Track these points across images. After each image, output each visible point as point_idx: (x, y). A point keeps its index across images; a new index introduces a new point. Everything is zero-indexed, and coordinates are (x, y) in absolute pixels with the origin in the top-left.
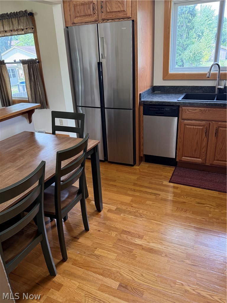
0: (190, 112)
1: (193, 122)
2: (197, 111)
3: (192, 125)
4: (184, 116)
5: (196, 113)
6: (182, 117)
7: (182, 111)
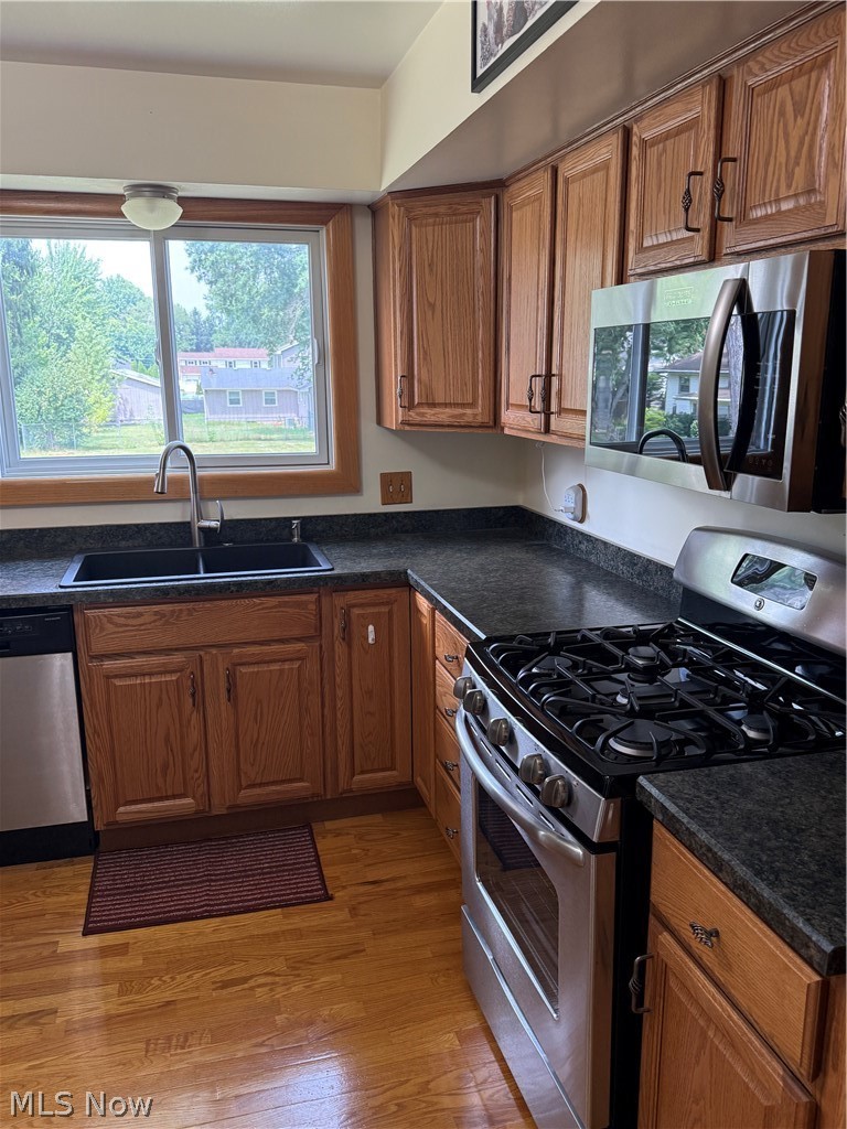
0: (117, 625)
1: (140, 661)
2: (147, 621)
3: (135, 676)
4: (98, 646)
5: (143, 628)
6: (89, 648)
7: (86, 624)
